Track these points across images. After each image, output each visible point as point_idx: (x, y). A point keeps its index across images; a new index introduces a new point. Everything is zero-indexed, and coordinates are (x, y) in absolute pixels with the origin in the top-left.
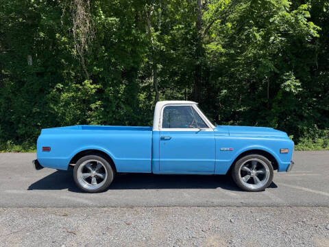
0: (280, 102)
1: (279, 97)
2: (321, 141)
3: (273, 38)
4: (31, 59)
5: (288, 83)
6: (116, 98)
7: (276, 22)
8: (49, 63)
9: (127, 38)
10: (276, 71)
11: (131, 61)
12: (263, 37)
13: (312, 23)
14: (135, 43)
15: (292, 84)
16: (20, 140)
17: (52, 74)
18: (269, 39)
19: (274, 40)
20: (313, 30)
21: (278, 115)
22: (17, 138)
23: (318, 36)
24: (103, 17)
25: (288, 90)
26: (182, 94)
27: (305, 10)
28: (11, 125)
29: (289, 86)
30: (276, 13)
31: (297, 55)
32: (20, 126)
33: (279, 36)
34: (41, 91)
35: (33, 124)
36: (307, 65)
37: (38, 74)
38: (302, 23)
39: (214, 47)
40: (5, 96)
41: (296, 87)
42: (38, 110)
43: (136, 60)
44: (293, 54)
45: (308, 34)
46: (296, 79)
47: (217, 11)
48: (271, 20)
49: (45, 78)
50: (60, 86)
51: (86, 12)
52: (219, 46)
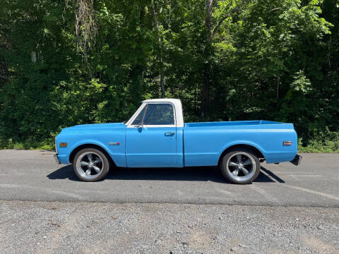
0: (290, 103)
1: (288, 97)
2: (331, 143)
3: (282, 35)
4: (35, 55)
5: (298, 82)
6: (120, 96)
7: (286, 18)
8: (53, 60)
9: (130, 35)
10: (286, 69)
11: (136, 58)
12: (272, 35)
13: (323, 19)
14: (140, 39)
15: (301, 83)
16: (23, 137)
17: (56, 71)
18: (278, 37)
19: (283, 38)
20: (325, 26)
21: (287, 115)
22: (20, 135)
23: (330, 33)
24: (107, 13)
25: (297, 89)
26: (192, 94)
27: (316, 6)
28: (14, 122)
29: (298, 85)
30: (286, 9)
31: (309, 54)
32: (23, 123)
33: (289, 34)
34: (45, 88)
35: (36, 121)
36: (319, 64)
37: (42, 71)
38: (313, 20)
39: (225, 45)
40: (9, 93)
41: (306, 86)
42: (41, 107)
43: (140, 58)
44: (304, 52)
45: (319, 31)
46: (307, 78)
47: (227, 8)
48: (281, 17)
49: (49, 75)
50: (63, 83)
51: (89, 8)
52: (230, 45)
